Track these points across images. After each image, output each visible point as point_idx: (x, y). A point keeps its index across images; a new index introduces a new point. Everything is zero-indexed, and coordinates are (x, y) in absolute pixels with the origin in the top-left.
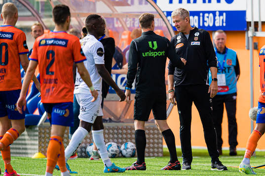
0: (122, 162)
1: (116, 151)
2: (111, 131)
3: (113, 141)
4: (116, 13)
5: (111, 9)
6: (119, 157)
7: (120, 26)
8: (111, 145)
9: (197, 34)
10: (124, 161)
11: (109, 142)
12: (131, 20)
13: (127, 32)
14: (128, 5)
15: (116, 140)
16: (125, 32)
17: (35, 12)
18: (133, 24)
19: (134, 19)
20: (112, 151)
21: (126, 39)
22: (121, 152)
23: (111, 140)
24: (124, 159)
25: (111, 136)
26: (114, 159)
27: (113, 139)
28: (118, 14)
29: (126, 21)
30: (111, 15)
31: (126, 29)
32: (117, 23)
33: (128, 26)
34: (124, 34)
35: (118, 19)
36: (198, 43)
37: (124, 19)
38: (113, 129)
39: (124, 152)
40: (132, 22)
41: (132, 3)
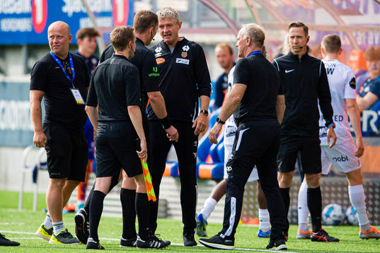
0: (348, 232)
1: (340, 217)
2: (333, 189)
3: (336, 203)
4: (342, 25)
5: (335, 19)
6: (344, 225)
7: (348, 43)
8: (332, 208)
9: (186, 48)
10: (350, 230)
11: (330, 203)
12: (363, 35)
13: (357, 51)
14: (359, 14)
15: (339, 202)
16: (355, 51)
17: (231, 21)
18: (367, 40)
19: (367, 35)
20: (334, 216)
21: (355, 62)
22: (346, 218)
23: (333, 201)
24: (350, 228)
25: (333, 195)
26: (337, 227)
27: (336, 199)
28: (346, 27)
29: (357, 36)
30: (335, 27)
31: (357, 47)
32: (344, 39)
33: (359, 43)
34: (354, 55)
35: (345, 34)
36: (187, 62)
37: (354, 34)
38: (336, 186)
39: (351, 218)
40: (365, 38)
41: (366, 11)
